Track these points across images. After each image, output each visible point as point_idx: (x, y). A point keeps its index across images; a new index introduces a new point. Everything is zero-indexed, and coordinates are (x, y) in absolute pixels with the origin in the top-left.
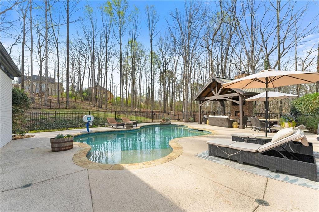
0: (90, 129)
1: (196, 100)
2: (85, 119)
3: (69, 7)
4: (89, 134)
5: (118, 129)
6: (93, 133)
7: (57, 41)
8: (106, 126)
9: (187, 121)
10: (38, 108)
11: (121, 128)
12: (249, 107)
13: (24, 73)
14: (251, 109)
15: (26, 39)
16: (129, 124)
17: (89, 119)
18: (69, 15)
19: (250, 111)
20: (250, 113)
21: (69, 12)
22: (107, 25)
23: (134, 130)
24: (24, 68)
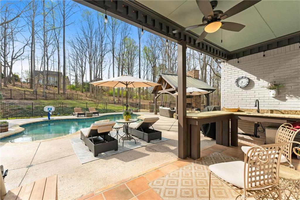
0: (51, 118)
1: (152, 93)
2: (46, 109)
3: (65, 12)
4: (50, 121)
5: (79, 118)
6: (54, 120)
7: (58, 41)
8: (74, 115)
9: (151, 111)
10: (35, 99)
11: (83, 117)
12: (196, 100)
13: (35, 69)
14: (198, 102)
15: (35, 40)
16: (88, 114)
17: (50, 109)
18: (65, 19)
19: (197, 104)
20: (197, 105)
21: (65, 16)
22: (103, 25)
23: (93, 118)
24: (35, 64)
